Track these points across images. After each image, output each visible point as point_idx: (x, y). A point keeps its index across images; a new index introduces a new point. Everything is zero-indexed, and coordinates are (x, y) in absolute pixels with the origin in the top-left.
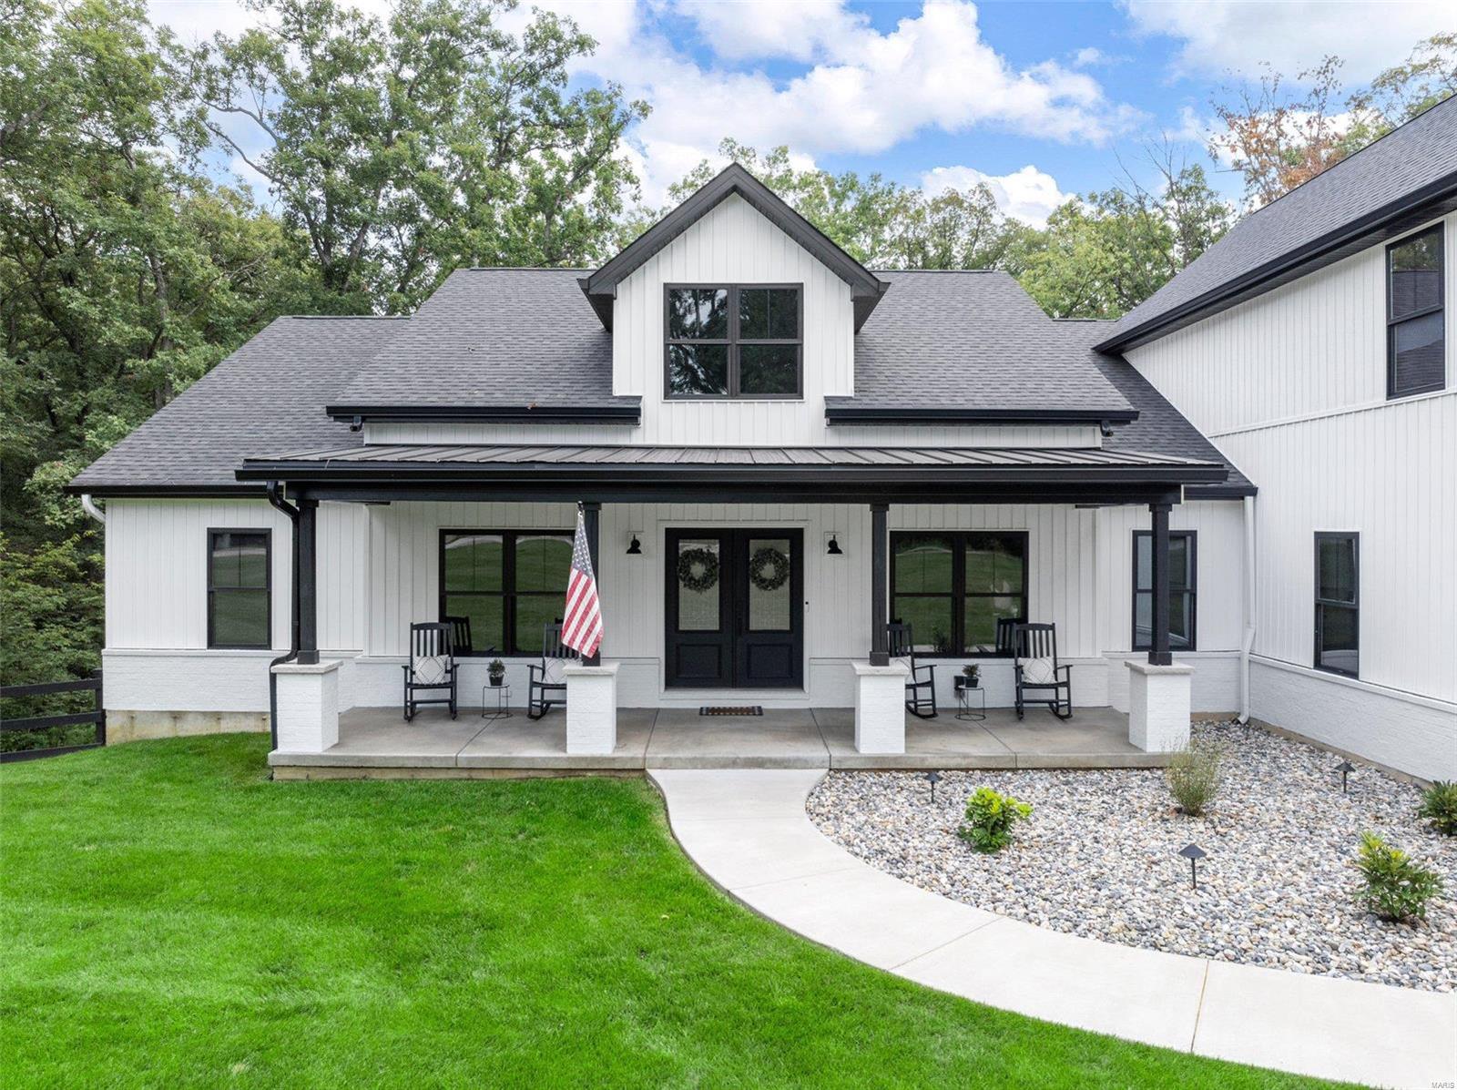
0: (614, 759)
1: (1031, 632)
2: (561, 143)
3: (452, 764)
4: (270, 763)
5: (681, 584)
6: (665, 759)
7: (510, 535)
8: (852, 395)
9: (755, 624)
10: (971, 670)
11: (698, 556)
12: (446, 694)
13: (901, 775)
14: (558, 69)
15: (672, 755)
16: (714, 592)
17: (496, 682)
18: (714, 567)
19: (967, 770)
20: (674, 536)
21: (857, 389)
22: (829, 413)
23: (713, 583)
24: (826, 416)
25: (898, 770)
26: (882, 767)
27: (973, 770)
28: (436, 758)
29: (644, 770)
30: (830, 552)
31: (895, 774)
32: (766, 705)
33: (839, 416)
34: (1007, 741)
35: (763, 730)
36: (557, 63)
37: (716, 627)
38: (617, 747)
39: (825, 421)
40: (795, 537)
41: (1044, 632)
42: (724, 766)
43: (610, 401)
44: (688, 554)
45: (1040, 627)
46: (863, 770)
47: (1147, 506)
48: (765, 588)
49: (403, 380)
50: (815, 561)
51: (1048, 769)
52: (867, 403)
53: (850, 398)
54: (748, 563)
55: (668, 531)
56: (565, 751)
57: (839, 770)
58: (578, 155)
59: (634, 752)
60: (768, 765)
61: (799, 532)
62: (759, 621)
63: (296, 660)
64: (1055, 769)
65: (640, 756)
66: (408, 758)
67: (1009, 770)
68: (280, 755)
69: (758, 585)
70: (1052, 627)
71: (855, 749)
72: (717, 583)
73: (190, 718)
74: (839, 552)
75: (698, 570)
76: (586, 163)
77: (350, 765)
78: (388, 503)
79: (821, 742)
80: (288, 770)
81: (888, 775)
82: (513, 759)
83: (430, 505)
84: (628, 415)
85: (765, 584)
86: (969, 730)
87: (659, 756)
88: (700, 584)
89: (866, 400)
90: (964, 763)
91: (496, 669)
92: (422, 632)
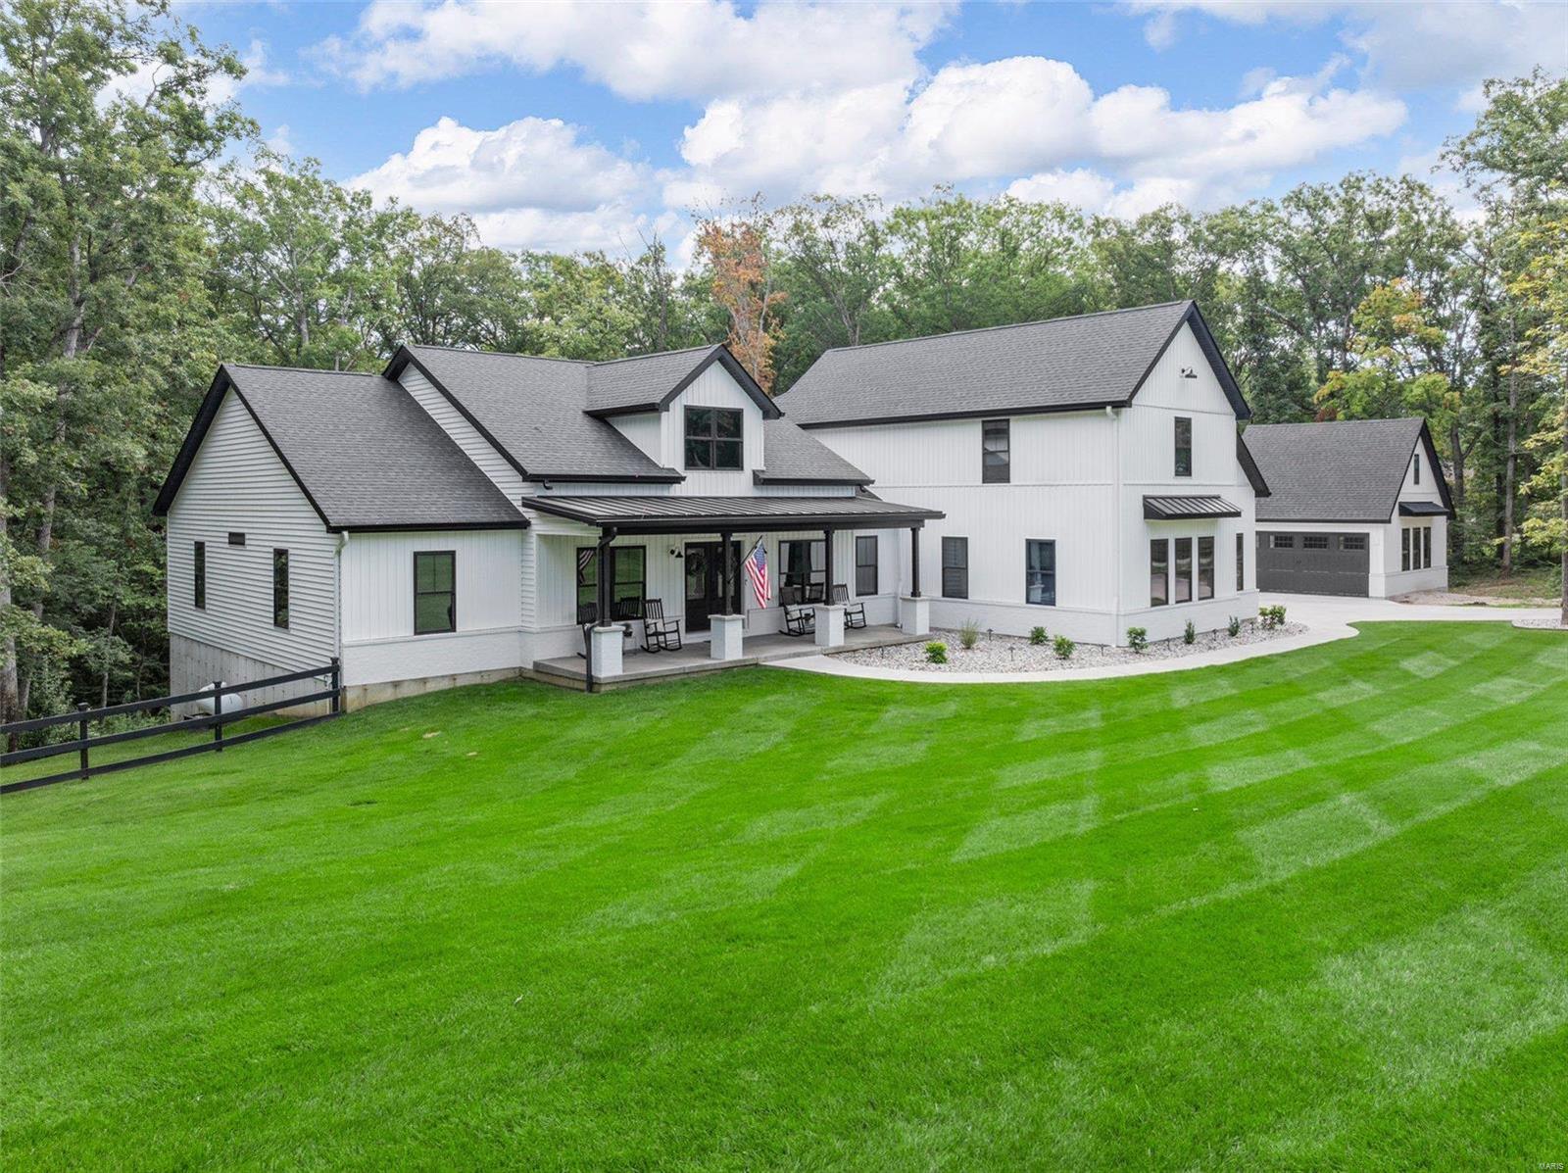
8: (764, 469)
11: (695, 557)
16: (701, 577)
18: (701, 563)
20: (688, 547)
21: (766, 467)
22: (754, 479)
23: (701, 571)
33: (759, 480)
38: (744, 654)
39: (752, 483)
41: (841, 588)
44: (693, 554)
45: (838, 586)
52: (771, 474)
53: (763, 472)
55: (686, 545)
60: (802, 655)
69: (720, 572)
70: (845, 586)
72: (704, 571)
73: (406, 684)
75: (694, 565)
84: (670, 479)
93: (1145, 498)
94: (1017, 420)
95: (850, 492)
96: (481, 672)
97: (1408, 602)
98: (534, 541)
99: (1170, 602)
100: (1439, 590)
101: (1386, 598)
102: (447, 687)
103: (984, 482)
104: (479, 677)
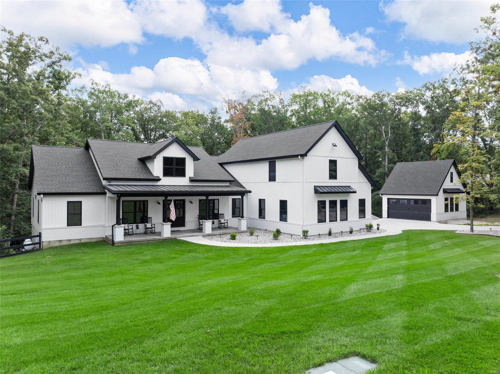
7: (135, 201)
9: (177, 216)
26: (209, 235)
32: (180, 230)
33: (192, 180)
43: (154, 177)
50: (187, 204)
52: (196, 178)
53: (193, 177)
54: (176, 205)
61: (184, 200)
65: (175, 236)
69: (177, 209)
71: (203, 233)
73: (64, 241)
91: (137, 226)
93: (315, 186)
94: (278, 161)
95: (228, 184)
96: (90, 238)
97: (446, 223)
98: (107, 198)
99: (327, 221)
100: (462, 219)
101: (437, 222)
102: (78, 242)
103: (270, 181)
104: (89, 240)
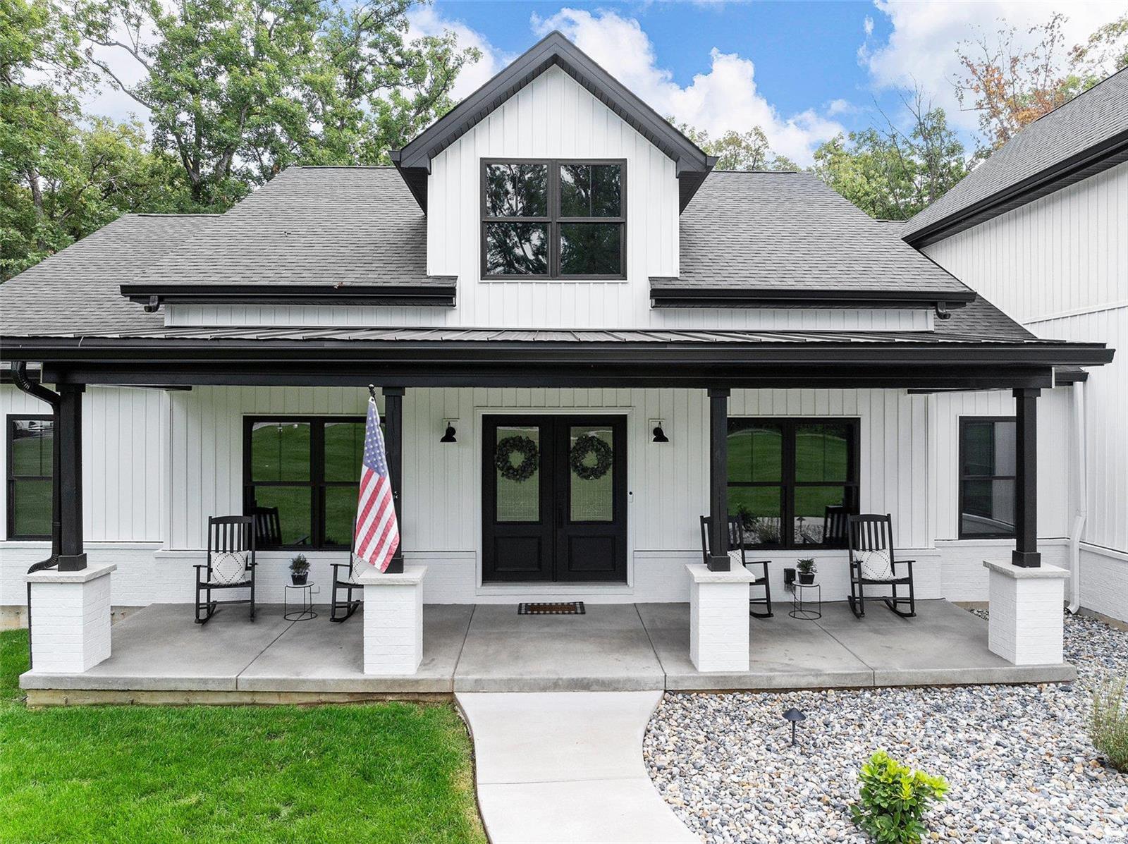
0: (417, 682)
1: (865, 523)
2: (404, 82)
3: (231, 687)
4: (22, 686)
5: (499, 473)
6: (476, 681)
7: (317, 423)
8: (678, 275)
9: (576, 515)
10: (806, 565)
11: (518, 443)
12: (245, 594)
13: (746, 698)
14: (400, 17)
15: (484, 676)
16: (533, 483)
17: (299, 580)
18: (533, 456)
19: (820, 690)
20: (491, 423)
21: (682, 271)
22: (655, 293)
23: (532, 473)
24: (652, 296)
25: (742, 691)
26: (725, 688)
27: (827, 689)
28: (213, 680)
29: (452, 693)
30: (655, 440)
31: (739, 696)
32: (587, 601)
33: (664, 297)
34: (858, 650)
35: (586, 636)
36: (400, 11)
37: (536, 518)
38: (424, 665)
39: (648, 302)
40: (618, 424)
41: (879, 523)
42: (544, 689)
43: (423, 280)
44: (506, 442)
45: (874, 518)
46: (702, 691)
47: (1010, 391)
48: (587, 478)
49: (210, 260)
50: (639, 448)
51: (910, 687)
52: (692, 283)
53: (676, 279)
54: (568, 451)
55: (485, 418)
56: (362, 671)
57: (676, 692)
58: (420, 95)
59: (441, 673)
60: (595, 687)
61: (623, 419)
62: (579, 512)
63: (56, 566)
64: (916, 687)
65: (448, 677)
66: (181, 680)
67: (865, 688)
68: (34, 677)
69: (579, 475)
70: (888, 518)
71: (690, 663)
72: (537, 473)
74: (665, 440)
75: (517, 459)
76: (426, 100)
77: (114, 688)
78: (189, 388)
79: (652, 653)
80: (44, 694)
81: (731, 697)
82: (304, 681)
83: (234, 390)
84: (443, 295)
85: (585, 473)
86: (810, 633)
87: (469, 677)
88: (519, 474)
89: (692, 281)
90: (816, 682)
91: (300, 566)
92: (221, 526)
